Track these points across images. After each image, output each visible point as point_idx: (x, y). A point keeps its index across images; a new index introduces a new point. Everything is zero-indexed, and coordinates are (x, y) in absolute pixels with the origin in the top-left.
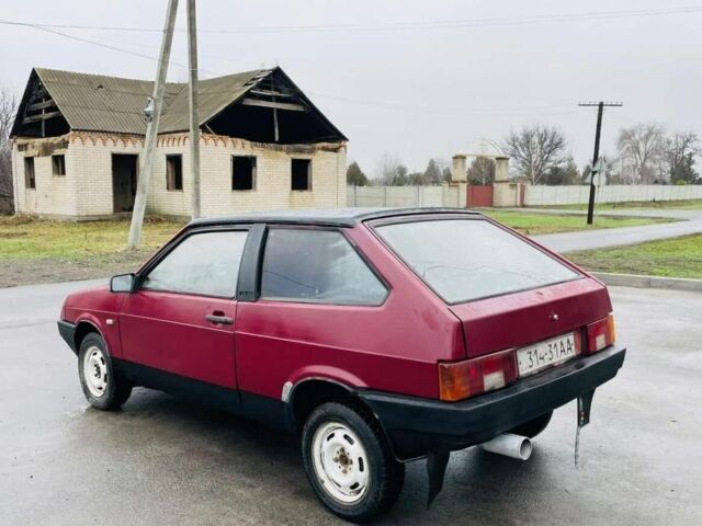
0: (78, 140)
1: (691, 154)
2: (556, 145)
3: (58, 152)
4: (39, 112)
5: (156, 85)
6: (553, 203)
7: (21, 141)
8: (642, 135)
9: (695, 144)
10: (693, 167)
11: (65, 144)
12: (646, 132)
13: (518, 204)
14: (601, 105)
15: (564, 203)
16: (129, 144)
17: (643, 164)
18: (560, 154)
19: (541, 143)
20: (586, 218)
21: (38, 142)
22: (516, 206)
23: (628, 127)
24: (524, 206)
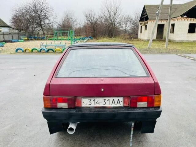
0: (150, 21)
3: (146, 25)
4: (144, 15)
5: (160, 6)
7: (141, 22)
11: (147, 23)
16: (163, 21)
21: (143, 22)
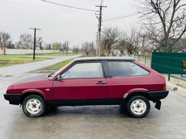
1: (41, 42)
2: (8, 37)
6: (13, 54)
8: (26, 36)
9: (42, 40)
10: (42, 45)
12: (27, 35)
13: (4, 54)
14: (35, 29)
15: (16, 54)
17: (27, 44)
18: (9, 40)
19: (3, 36)
20: (33, 58)
22: (3, 55)
23: (23, 34)
24: (5, 55)
